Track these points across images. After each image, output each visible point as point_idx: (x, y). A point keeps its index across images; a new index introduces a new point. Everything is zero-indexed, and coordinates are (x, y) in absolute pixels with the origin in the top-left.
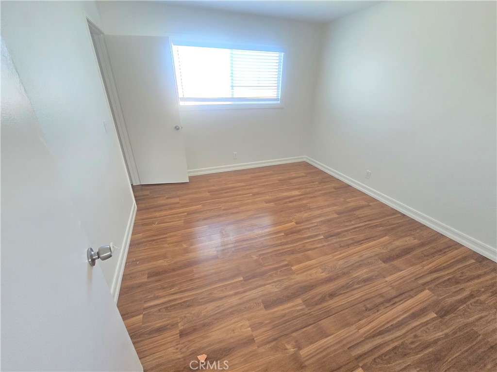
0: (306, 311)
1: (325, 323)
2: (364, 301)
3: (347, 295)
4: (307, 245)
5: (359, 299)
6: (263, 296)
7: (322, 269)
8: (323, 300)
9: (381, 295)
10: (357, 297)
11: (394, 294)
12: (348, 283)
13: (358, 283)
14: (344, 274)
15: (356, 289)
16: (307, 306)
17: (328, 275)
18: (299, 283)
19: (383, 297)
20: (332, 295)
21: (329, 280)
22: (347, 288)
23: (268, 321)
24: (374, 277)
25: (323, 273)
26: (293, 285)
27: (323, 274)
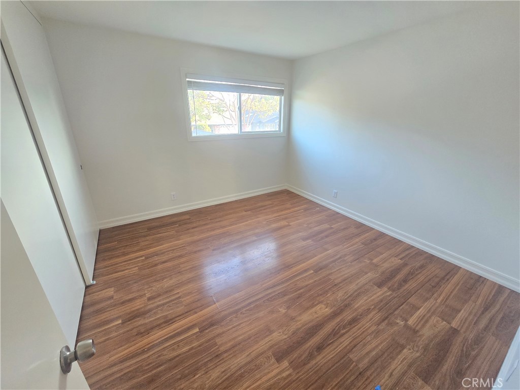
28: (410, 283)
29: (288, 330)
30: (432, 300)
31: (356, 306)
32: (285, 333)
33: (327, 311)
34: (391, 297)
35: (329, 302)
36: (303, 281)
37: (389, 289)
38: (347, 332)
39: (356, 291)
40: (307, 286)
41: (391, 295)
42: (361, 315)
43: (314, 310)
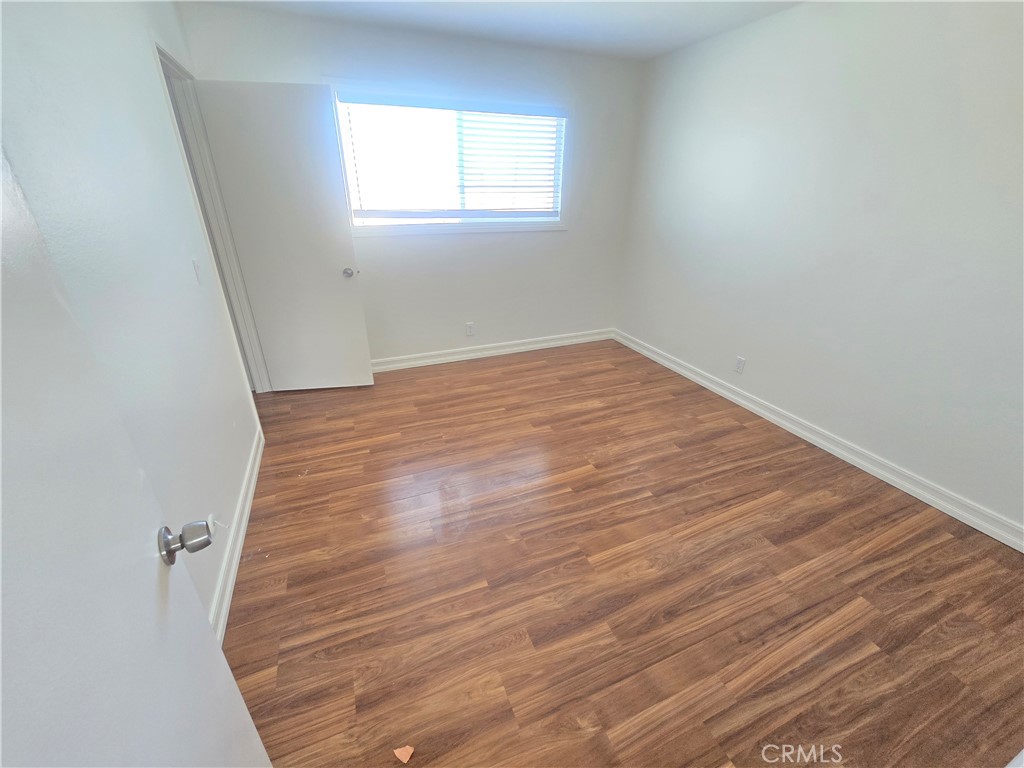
0: (618, 649)
1: (657, 671)
2: (735, 624)
3: (702, 612)
4: (618, 511)
5: (726, 620)
6: (529, 619)
7: (651, 560)
8: (652, 623)
9: (769, 610)
10: (720, 617)
11: (795, 606)
12: (702, 588)
13: (723, 587)
14: (695, 568)
15: (719, 599)
16: (621, 638)
17: (661, 573)
18: (603, 591)
19: (773, 614)
20: (671, 614)
21: (664, 582)
22: (702, 597)
23: (539, 673)
24: (755, 574)
25: (651, 567)
26: (590, 595)
27: (651, 570)
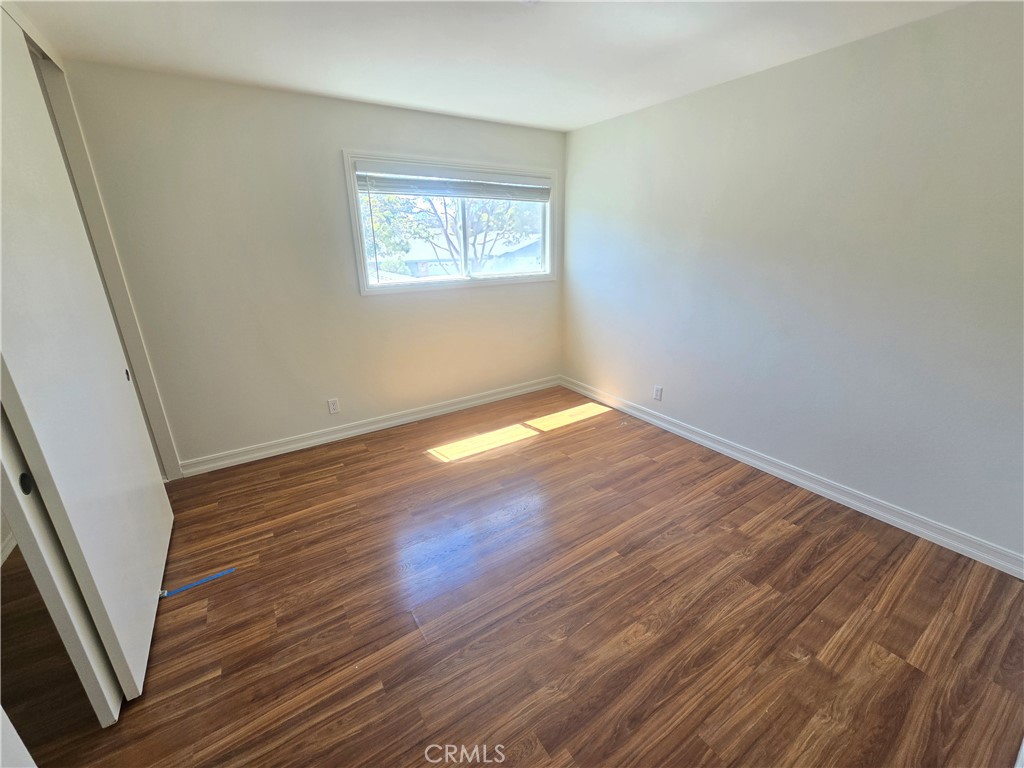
28: (816, 573)
29: (570, 681)
30: (863, 608)
31: (709, 626)
32: (563, 687)
33: (650, 637)
34: (779, 604)
35: (651, 617)
36: (597, 575)
37: (774, 586)
38: (690, 683)
39: (707, 593)
40: (606, 585)
41: (778, 598)
42: (719, 645)
43: (621, 635)
